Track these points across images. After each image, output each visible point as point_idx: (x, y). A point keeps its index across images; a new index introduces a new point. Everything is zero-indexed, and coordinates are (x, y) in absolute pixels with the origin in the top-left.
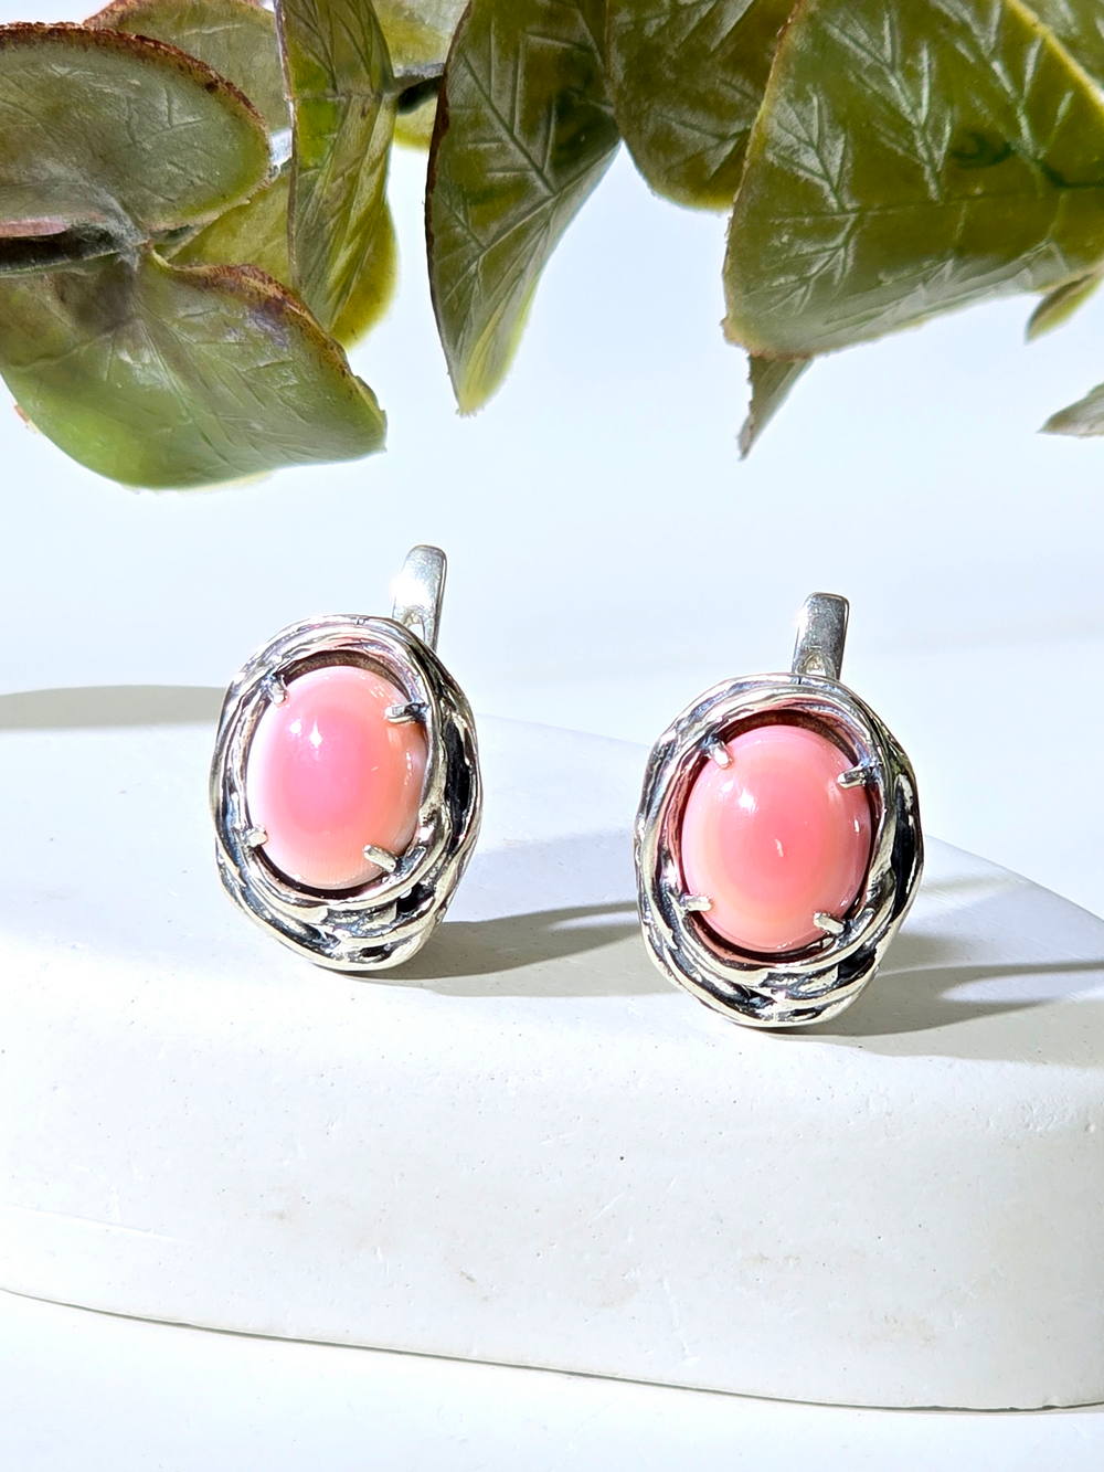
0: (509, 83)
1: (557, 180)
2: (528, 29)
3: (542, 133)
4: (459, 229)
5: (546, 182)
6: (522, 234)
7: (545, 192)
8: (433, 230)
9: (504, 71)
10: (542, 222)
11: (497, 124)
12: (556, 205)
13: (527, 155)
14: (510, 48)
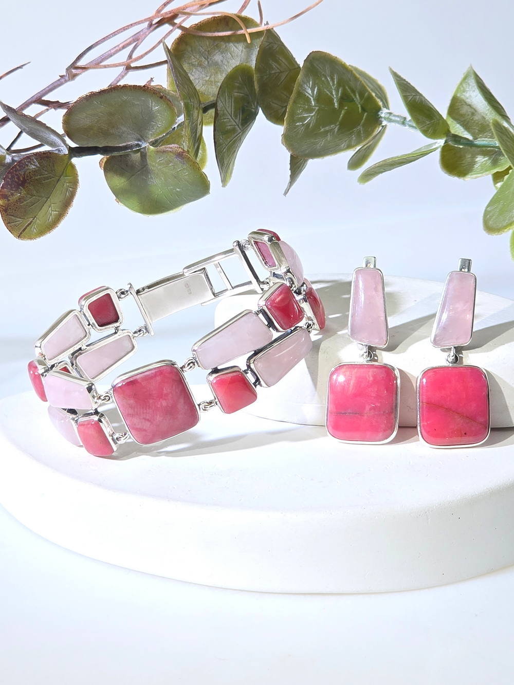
0: (230, 104)
1: (242, 128)
2: (234, 91)
3: (238, 116)
4: (221, 141)
5: (240, 129)
6: (235, 142)
7: (240, 131)
8: (216, 140)
9: (229, 101)
10: (239, 138)
11: (228, 115)
12: (242, 134)
13: (235, 122)
14: (230, 96)
